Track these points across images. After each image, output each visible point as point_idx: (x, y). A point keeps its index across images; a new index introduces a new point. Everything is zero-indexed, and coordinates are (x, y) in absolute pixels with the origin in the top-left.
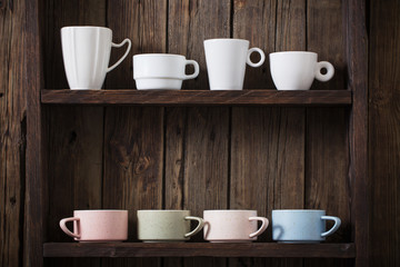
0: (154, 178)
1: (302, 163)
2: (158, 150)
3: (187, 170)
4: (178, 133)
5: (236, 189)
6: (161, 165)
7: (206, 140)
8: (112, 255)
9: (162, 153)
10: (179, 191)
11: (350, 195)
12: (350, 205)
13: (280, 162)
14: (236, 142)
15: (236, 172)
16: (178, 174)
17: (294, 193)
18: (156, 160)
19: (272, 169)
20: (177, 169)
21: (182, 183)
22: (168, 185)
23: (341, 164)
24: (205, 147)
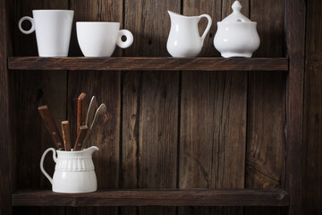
0: (112, 132)
1: (245, 118)
2: (116, 106)
3: (141, 124)
4: (134, 91)
5: (185, 141)
6: (119, 119)
7: (158, 97)
8: (73, 204)
9: (119, 109)
10: (135, 142)
11: (286, 148)
12: (286, 158)
13: (224, 117)
14: (186, 99)
15: (186, 126)
16: (133, 127)
17: (236, 145)
18: (114, 115)
19: (218, 123)
20: (133, 123)
21: (137, 135)
22: (125, 137)
23: (279, 119)
24: (157, 103)
